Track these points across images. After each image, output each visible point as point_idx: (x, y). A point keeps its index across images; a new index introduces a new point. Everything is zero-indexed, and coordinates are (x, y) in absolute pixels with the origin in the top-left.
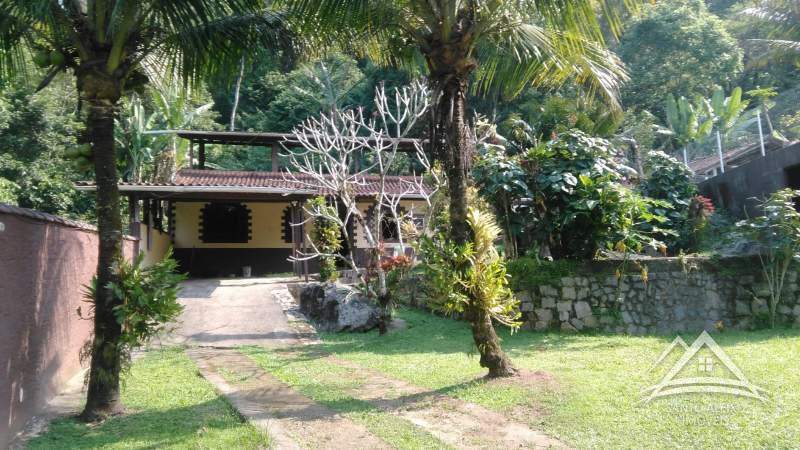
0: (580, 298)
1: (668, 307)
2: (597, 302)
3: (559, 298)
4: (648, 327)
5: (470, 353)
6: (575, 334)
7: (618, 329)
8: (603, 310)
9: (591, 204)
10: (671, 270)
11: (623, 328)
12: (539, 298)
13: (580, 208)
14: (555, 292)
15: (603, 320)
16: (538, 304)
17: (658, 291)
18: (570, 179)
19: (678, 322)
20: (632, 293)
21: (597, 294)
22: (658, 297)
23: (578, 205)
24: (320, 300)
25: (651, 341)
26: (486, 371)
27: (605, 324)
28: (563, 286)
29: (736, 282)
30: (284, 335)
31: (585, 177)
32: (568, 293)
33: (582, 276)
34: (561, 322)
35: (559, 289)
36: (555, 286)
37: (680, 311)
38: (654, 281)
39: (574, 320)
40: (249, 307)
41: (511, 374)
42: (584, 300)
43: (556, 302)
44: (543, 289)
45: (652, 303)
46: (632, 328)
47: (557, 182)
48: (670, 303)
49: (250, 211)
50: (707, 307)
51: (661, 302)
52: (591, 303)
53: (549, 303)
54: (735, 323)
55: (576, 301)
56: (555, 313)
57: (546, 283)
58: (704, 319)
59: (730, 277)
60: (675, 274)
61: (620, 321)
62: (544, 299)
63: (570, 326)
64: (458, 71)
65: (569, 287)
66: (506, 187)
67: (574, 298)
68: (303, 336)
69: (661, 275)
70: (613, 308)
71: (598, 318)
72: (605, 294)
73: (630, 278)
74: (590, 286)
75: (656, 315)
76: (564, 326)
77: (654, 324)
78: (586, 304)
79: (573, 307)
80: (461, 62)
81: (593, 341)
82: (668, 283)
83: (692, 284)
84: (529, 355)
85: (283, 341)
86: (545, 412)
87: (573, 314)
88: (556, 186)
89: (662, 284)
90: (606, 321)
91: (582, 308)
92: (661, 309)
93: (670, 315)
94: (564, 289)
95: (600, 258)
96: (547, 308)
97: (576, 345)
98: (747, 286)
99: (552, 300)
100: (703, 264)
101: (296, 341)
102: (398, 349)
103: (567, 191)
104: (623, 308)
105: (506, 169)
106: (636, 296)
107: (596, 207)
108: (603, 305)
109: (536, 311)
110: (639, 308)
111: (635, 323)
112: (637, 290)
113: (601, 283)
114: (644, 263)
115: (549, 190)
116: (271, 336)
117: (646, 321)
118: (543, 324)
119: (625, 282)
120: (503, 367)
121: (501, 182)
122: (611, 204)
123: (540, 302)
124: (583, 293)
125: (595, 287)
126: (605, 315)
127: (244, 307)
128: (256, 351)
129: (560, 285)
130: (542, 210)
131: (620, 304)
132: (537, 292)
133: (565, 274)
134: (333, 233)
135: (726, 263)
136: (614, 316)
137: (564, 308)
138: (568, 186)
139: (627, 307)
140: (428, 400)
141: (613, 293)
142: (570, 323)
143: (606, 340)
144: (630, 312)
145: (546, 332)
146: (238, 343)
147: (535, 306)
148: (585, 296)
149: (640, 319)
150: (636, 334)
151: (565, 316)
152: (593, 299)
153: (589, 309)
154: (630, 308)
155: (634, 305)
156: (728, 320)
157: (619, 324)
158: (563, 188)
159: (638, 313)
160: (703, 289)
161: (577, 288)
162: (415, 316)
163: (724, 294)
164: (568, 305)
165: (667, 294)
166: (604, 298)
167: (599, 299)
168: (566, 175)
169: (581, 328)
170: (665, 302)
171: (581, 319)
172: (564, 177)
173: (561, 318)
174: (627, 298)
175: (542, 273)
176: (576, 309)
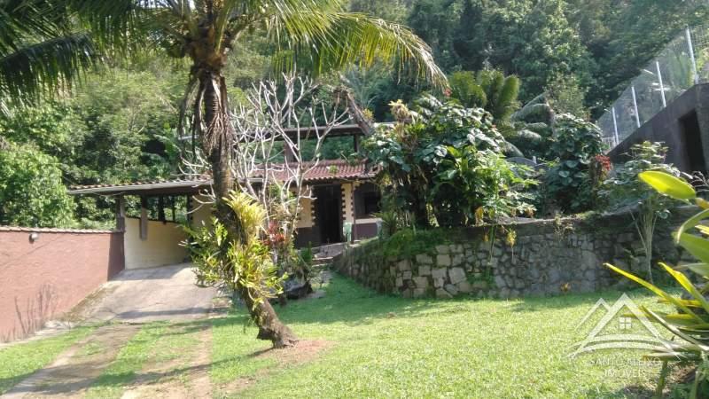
0: (454, 264)
1: (542, 269)
2: (471, 268)
3: (434, 265)
4: (521, 290)
7: (490, 293)
8: (477, 275)
9: (451, 174)
10: (546, 232)
11: (495, 292)
12: (416, 266)
13: (445, 178)
14: (430, 260)
15: (476, 285)
16: (415, 272)
17: (531, 253)
18: (442, 150)
19: (553, 284)
20: (505, 257)
21: (470, 260)
22: (531, 260)
23: (443, 175)
27: (479, 289)
28: (438, 253)
29: (614, 241)
30: (199, 311)
31: (452, 148)
32: (443, 260)
33: (458, 243)
34: (436, 289)
35: (434, 257)
36: (430, 254)
37: (554, 273)
38: (528, 244)
39: (449, 287)
41: (285, 346)
42: (458, 266)
43: (431, 270)
44: (419, 258)
45: (526, 267)
46: (504, 292)
47: (428, 155)
48: (543, 265)
50: (583, 267)
51: (535, 265)
52: (465, 269)
53: (424, 270)
54: (611, 283)
55: (450, 267)
56: (431, 280)
57: (422, 252)
58: (580, 280)
59: (607, 236)
60: (549, 236)
61: (492, 285)
62: (420, 267)
63: (445, 293)
65: (443, 254)
66: (381, 164)
67: (448, 264)
68: (215, 310)
69: (535, 237)
70: (487, 272)
71: (472, 283)
72: (478, 259)
73: (502, 242)
74: (464, 253)
75: (529, 278)
76: (438, 292)
77: (527, 287)
78: (461, 270)
79: (447, 273)
82: (542, 246)
83: (568, 246)
85: (195, 315)
87: (448, 281)
88: (427, 159)
89: (536, 247)
90: (479, 287)
91: (457, 275)
92: (535, 272)
93: (544, 277)
94: (438, 257)
96: (423, 276)
98: (626, 244)
99: (427, 268)
100: (581, 223)
103: (436, 162)
104: (496, 272)
105: (384, 146)
106: (509, 260)
107: (456, 176)
108: (477, 270)
109: (414, 279)
110: (512, 271)
111: (508, 287)
112: (509, 254)
113: (476, 250)
116: (190, 310)
117: (520, 284)
118: (421, 291)
119: (498, 247)
121: (379, 159)
123: (417, 270)
124: (457, 260)
125: (469, 253)
126: (478, 279)
129: (435, 253)
131: (492, 269)
132: (414, 260)
133: (440, 242)
135: (605, 222)
136: (487, 280)
137: (439, 276)
138: (438, 158)
139: (500, 271)
141: (486, 258)
142: (445, 289)
144: (503, 276)
145: (423, 298)
147: (413, 274)
148: (460, 262)
149: (514, 282)
151: (440, 283)
152: (467, 265)
153: (463, 274)
154: (503, 272)
155: (507, 269)
156: (605, 280)
157: (491, 288)
158: (434, 160)
159: (511, 277)
160: (579, 251)
161: (452, 255)
163: (601, 253)
164: (443, 271)
165: (541, 257)
166: (478, 263)
167: (472, 264)
168: (439, 147)
169: (455, 293)
170: (538, 265)
171: (455, 285)
172: (436, 149)
173: (436, 285)
174: (500, 262)
175: (417, 243)
176: (451, 275)
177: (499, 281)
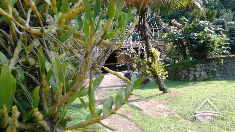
0: (202, 70)
1: (231, 71)
2: (208, 71)
3: (195, 71)
4: (225, 77)
6: (202, 81)
7: (215, 79)
8: (210, 73)
9: (202, 42)
10: (232, 59)
11: (217, 78)
12: (189, 71)
13: (199, 43)
14: (194, 69)
15: (210, 76)
16: (189, 73)
17: (228, 66)
18: (196, 35)
20: (219, 68)
21: (208, 69)
22: (228, 68)
24: (129, 76)
25: (224, 82)
27: (211, 78)
28: (197, 67)
30: (119, 86)
31: (201, 34)
32: (198, 69)
33: (203, 64)
34: (196, 78)
35: (195, 68)
36: (194, 67)
38: (227, 63)
39: (201, 77)
40: (112, 79)
42: (204, 71)
43: (195, 72)
44: (190, 68)
45: (226, 70)
46: (220, 78)
47: (192, 36)
48: (232, 70)
51: (229, 70)
52: (206, 72)
53: (192, 72)
55: (201, 71)
56: (195, 75)
57: (191, 67)
61: (215, 76)
65: (198, 67)
67: (200, 70)
68: (124, 86)
69: (229, 61)
70: (213, 72)
71: (209, 76)
72: (210, 68)
73: (218, 63)
74: (205, 67)
75: (227, 74)
76: (197, 79)
77: (227, 76)
78: (205, 72)
79: (200, 73)
81: (205, 82)
82: (231, 64)
85: (119, 88)
87: (200, 75)
88: (192, 37)
89: (229, 64)
90: (211, 77)
91: (203, 73)
92: (229, 72)
93: (232, 73)
94: (197, 68)
95: (209, 58)
96: (192, 74)
97: (200, 84)
99: (193, 72)
103: (195, 38)
104: (216, 72)
105: (177, 34)
106: (221, 68)
107: (204, 42)
108: (210, 72)
109: (189, 75)
111: (221, 77)
112: (221, 66)
113: (209, 66)
114: (221, 58)
115: (190, 39)
116: (116, 86)
117: (224, 76)
118: (191, 79)
119: (216, 64)
121: (175, 38)
122: (208, 41)
123: (190, 72)
124: (203, 69)
125: (207, 66)
126: (211, 75)
127: (111, 79)
128: (111, 90)
129: (195, 67)
130: (190, 45)
131: (215, 71)
133: (197, 64)
136: (214, 75)
137: (197, 74)
138: (196, 37)
139: (218, 72)
141: (213, 68)
142: (199, 78)
145: (191, 81)
146: (107, 89)
148: (204, 69)
149: (222, 75)
150: (221, 80)
151: (198, 76)
152: (206, 70)
153: (206, 73)
154: (219, 72)
155: (220, 71)
157: (215, 77)
158: (194, 38)
159: (222, 73)
161: (201, 67)
164: (199, 73)
165: (231, 67)
166: (210, 70)
167: (208, 70)
168: (195, 33)
169: (203, 79)
170: (230, 69)
171: (203, 77)
172: (194, 34)
173: (196, 77)
174: (218, 69)
175: (189, 64)
176: (201, 73)
177: (218, 75)
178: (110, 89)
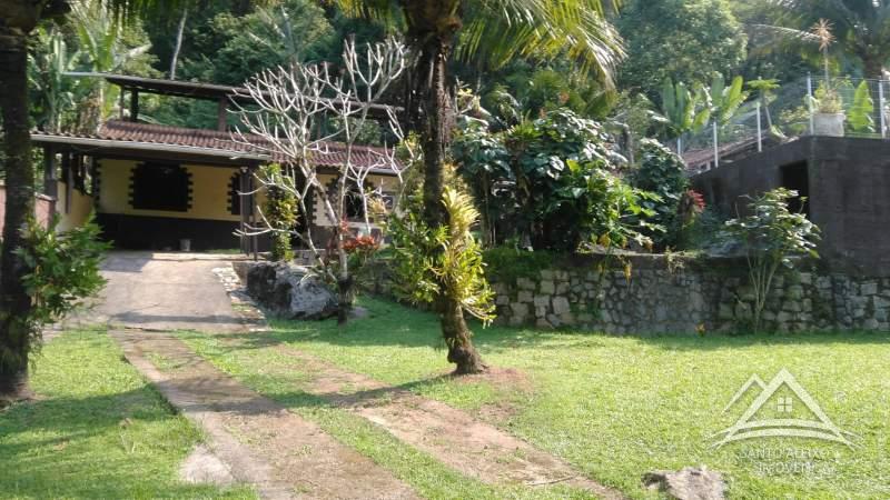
0: (558, 293)
1: (650, 307)
2: (576, 298)
3: (537, 292)
4: (627, 326)
5: (438, 347)
6: (551, 331)
7: (596, 328)
8: (582, 307)
9: (577, 192)
10: (656, 267)
11: (601, 327)
12: (515, 291)
13: (565, 195)
14: (532, 286)
15: (581, 317)
16: (514, 297)
17: (640, 289)
18: (557, 163)
19: (660, 323)
20: (614, 290)
21: (577, 289)
22: (640, 296)
23: (563, 191)
24: (270, 281)
25: (630, 342)
26: (454, 367)
27: (583, 322)
28: (542, 279)
29: (721, 284)
30: (227, 320)
31: (573, 162)
32: (547, 287)
33: (564, 269)
34: (536, 318)
35: (538, 283)
36: (533, 279)
37: (661, 312)
38: (638, 279)
39: (552, 317)
40: (185, 285)
42: (562, 295)
43: (533, 296)
44: (520, 281)
45: (634, 302)
46: (610, 328)
47: (542, 166)
48: (652, 303)
49: (190, 175)
50: (690, 308)
51: (643, 301)
52: (569, 300)
53: (525, 296)
54: (717, 327)
55: (554, 295)
56: (532, 308)
57: (523, 275)
58: (685, 321)
59: (715, 279)
60: (659, 272)
61: (599, 320)
62: (520, 293)
63: (546, 323)
64: (440, 29)
65: (547, 280)
66: (487, 167)
67: (552, 292)
68: (249, 321)
69: (645, 272)
70: (593, 305)
71: (577, 315)
72: (585, 290)
73: (612, 274)
74: (570, 281)
75: (637, 315)
76: (539, 323)
77: (634, 324)
78: (565, 300)
79: (551, 302)
80: (444, 20)
81: (570, 339)
82: (651, 281)
83: (677, 284)
84: (500, 352)
85: (225, 326)
86: (512, 411)
87: (550, 310)
88: (540, 170)
89: (645, 282)
90: (584, 319)
91: (560, 304)
92: (642, 309)
93: (651, 316)
94: (543, 283)
95: (583, 251)
96: (523, 303)
97: (551, 343)
98: (732, 289)
99: (529, 294)
100: (689, 262)
101: (240, 326)
102: (357, 340)
103: (552, 176)
104: (603, 305)
105: (488, 147)
106: (618, 294)
107: (583, 196)
108: (582, 301)
109: (512, 305)
110: (620, 306)
111: (614, 323)
112: (618, 287)
113: (582, 279)
114: (627, 259)
115: (533, 174)
116: (212, 319)
117: (626, 321)
118: (519, 319)
119: (607, 278)
120: (473, 363)
121: (483, 161)
122: (598, 193)
123: (516, 295)
124: (562, 288)
125: (575, 282)
126: (584, 312)
127: (180, 285)
128: (192, 335)
129: (538, 278)
130: (525, 196)
131: (600, 302)
132: (514, 285)
133: (544, 267)
134: (289, 206)
135: (712, 263)
136: (593, 313)
137: (541, 303)
138: (554, 171)
139: (607, 306)
140: (388, 396)
141: (593, 289)
142: (547, 319)
143: (583, 339)
144: (610, 311)
145: (520, 328)
146: (172, 326)
147: (511, 299)
148: (564, 290)
149: (620, 318)
150: (615, 334)
151: (542, 312)
152: (572, 295)
153: (567, 304)
154: (611, 306)
155: (615, 303)
156: (711, 324)
157: (597, 323)
158: (549, 172)
159: (618, 312)
160: (687, 291)
161: (556, 282)
162: (378, 305)
163: (708, 295)
164: (546, 300)
165: (649, 294)
166: (584, 294)
167: (578, 295)
168: (552, 158)
169: (557, 324)
170: (647, 300)
171: (558, 316)
172: (550, 160)
173: (537, 314)
174: (608, 295)
175: (520, 264)
176: (554, 304)
177: (605, 315)
178: (190, 331)
